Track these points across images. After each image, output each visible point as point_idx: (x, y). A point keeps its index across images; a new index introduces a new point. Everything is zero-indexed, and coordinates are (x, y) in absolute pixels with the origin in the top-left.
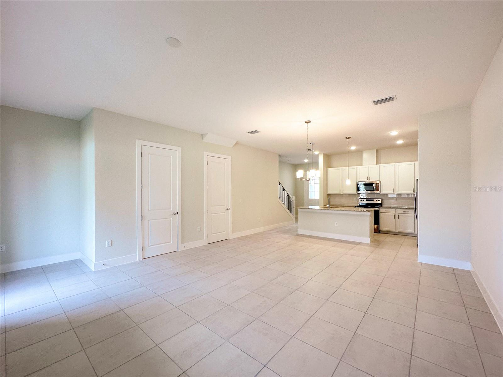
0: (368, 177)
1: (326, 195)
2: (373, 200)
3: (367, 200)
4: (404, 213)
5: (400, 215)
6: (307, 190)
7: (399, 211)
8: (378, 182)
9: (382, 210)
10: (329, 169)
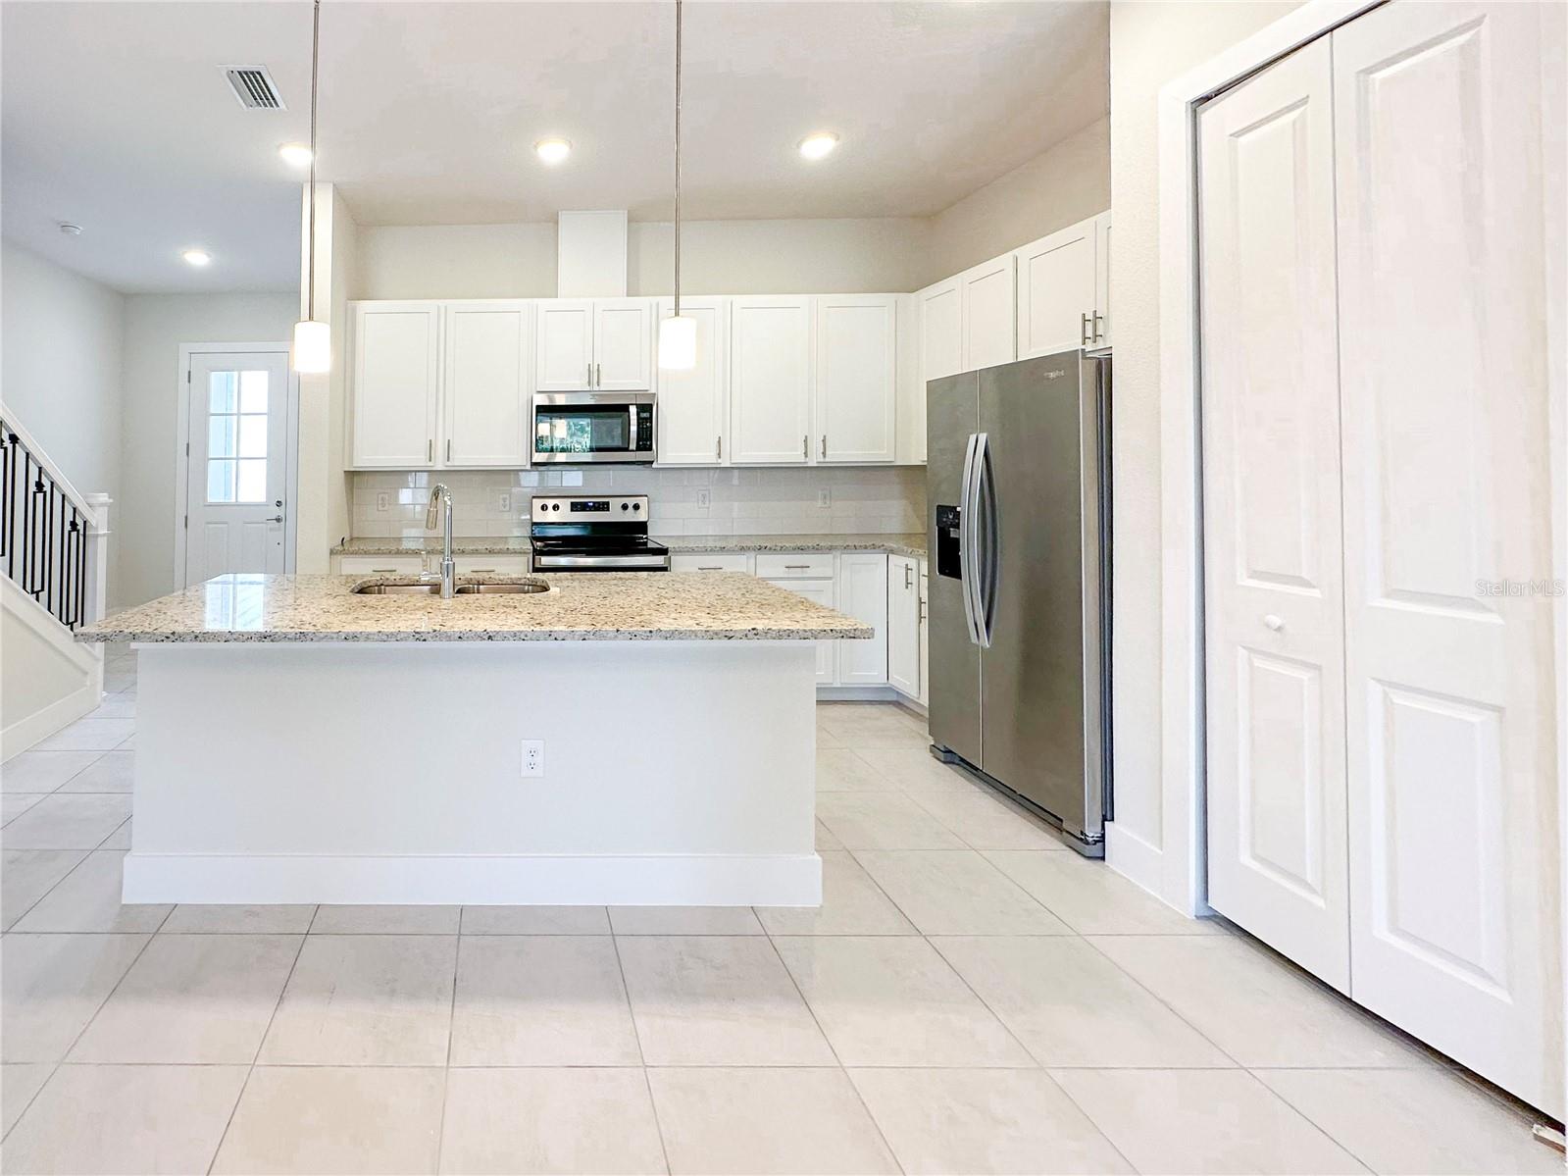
0: (594, 367)
1: (340, 479)
2: (604, 507)
3: (575, 507)
6: (195, 451)
8: (645, 399)
10: (365, 306)
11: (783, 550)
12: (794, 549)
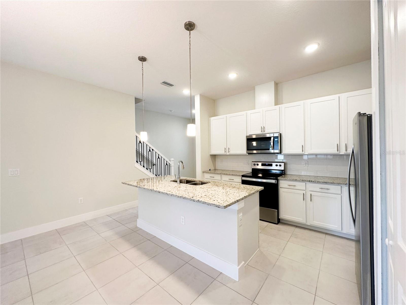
0: (262, 127)
1: (208, 157)
2: (271, 165)
3: (263, 165)
4: (319, 190)
5: (313, 193)
7: (311, 186)
8: (276, 135)
9: (283, 184)
10: (212, 118)
11: (318, 182)
12: (323, 182)
